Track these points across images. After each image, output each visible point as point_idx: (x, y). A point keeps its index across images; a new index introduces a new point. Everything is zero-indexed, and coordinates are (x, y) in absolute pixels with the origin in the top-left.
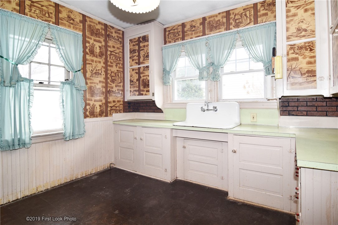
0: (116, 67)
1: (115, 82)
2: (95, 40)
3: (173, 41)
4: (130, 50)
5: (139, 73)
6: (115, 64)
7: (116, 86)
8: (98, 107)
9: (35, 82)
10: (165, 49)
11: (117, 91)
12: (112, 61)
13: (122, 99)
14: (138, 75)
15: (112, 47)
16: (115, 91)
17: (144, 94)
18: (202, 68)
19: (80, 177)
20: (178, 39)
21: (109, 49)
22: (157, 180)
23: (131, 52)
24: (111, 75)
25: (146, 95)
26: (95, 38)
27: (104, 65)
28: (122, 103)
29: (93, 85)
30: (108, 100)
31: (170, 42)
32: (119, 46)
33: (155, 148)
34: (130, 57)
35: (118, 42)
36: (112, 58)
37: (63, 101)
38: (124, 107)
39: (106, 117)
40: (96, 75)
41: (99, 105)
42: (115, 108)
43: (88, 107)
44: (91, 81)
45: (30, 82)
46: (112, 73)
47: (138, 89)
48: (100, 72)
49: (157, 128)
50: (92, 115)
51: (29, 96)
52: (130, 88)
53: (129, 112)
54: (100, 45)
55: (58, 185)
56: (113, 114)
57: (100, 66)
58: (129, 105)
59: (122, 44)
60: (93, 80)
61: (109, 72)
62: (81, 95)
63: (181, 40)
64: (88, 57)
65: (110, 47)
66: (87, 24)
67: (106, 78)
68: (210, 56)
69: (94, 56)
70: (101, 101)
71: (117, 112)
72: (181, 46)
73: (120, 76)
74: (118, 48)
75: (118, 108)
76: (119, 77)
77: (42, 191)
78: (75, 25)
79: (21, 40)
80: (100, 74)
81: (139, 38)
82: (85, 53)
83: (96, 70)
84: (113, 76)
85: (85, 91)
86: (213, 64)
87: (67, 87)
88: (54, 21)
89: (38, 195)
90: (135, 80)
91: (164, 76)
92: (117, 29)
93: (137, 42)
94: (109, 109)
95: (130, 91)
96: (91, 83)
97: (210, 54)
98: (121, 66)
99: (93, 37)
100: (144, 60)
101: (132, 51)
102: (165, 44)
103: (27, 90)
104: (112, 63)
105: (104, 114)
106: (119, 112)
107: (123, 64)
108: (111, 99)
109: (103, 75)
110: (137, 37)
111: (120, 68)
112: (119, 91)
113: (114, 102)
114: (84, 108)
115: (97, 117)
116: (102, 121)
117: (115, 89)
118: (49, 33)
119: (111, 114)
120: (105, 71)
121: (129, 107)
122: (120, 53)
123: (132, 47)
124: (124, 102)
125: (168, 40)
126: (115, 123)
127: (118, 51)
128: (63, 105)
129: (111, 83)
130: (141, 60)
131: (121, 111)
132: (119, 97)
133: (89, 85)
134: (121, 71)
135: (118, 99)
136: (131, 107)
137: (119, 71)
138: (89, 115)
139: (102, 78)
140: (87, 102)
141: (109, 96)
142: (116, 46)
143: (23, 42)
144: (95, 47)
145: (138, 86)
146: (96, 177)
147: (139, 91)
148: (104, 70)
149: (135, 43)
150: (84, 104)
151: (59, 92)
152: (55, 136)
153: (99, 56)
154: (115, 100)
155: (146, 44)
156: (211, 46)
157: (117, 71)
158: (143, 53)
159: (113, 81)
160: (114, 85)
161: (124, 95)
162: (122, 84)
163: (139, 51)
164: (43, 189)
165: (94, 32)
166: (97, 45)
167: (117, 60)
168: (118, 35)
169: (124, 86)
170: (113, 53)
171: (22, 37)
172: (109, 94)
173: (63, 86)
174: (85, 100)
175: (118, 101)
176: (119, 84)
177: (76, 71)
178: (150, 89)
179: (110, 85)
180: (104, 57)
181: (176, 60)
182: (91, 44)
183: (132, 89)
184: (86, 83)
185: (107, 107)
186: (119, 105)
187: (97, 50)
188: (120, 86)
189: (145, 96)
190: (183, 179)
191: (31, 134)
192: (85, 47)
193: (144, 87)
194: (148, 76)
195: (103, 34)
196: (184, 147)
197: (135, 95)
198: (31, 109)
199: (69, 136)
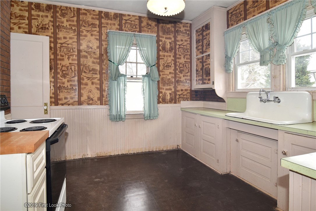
0: (184, 59)
1: (183, 72)
2: (166, 38)
3: (235, 23)
4: (196, 40)
5: (202, 62)
6: (183, 56)
7: (184, 76)
8: (169, 95)
9: (127, 76)
10: (227, 33)
11: (184, 81)
12: (180, 53)
13: (189, 88)
14: (201, 64)
15: (180, 41)
16: (183, 80)
17: (206, 83)
18: (264, 50)
19: (155, 151)
20: (240, 20)
21: (178, 43)
22: (210, 169)
23: (196, 42)
24: (179, 66)
25: (208, 83)
26: (166, 36)
27: (173, 58)
28: (189, 91)
29: (164, 76)
30: (177, 89)
31: (232, 25)
32: (186, 38)
33: (210, 137)
34: (196, 47)
35: (186, 35)
36: (181, 50)
37: (144, 89)
38: (191, 95)
39: (175, 104)
40: (167, 68)
41: (170, 93)
42: (183, 96)
43: (161, 95)
44: (164, 73)
45: (125, 77)
46: (180, 65)
47: (201, 78)
48: (170, 64)
49: (211, 117)
50: (164, 101)
51: (125, 86)
52: (196, 77)
53: (196, 100)
54: (170, 41)
55: (141, 152)
56: (181, 101)
57: (170, 59)
58: (196, 94)
59: (189, 36)
60: (165, 72)
61: (178, 64)
62: (156, 85)
63: (243, 20)
64: (161, 53)
65: (178, 41)
66: (160, 26)
67: (175, 70)
68: (273, 34)
69: (165, 51)
70: (171, 90)
71: (185, 99)
72: (242, 28)
73: (187, 66)
74: (186, 41)
75: (185, 96)
76: (186, 68)
77: (131, 153)
78: (152, 29)
79: (120, 48)
80: (170, 66)
81: (203, 27)
82: (158, 50)
83: (167, 64)
84: (181, 67)
85: (158, 82)
86: (276, 44)
87: (146, 78)
88: (138, 30)
89: (129, 155)
90: (199, 70)
91: (226, 63)
92: (185, 23)
93: (201, 32)
94: (177, 97)
95: (196, 80)
96: (163, 75)
97: (272, 32)
98: (188, 57)
99: (165, 36)
100: (206, 48)
101: (198, 41)
102: (228, 28)
103: (124, 82)
104: (180, 56)
105: (174, 101)
106: (186, 100)
107: (191, 55)
108: (179, 88)
109: (173, 67)
110: (201, 27)
111: (187, 59)
112: (186, 80)
113: (182, 90)
114: (158, 95)
115: (168, 103)
116: (172, 107)
117: (183, 79)
118: (135, 40)
119: (179, 102)
120: (174, 64)
121: (196, 95)
122: (188, 45)
123: (197, 37)
124: (191, 90)
125: (230, 23)
126: (183, 109)
127: (185, 43)
128: (144, 93)
129: (179, 74)
130: (204, 49)
131: (188, 99)
132: (187, 86)
133: (162, 76)
134: (189, 62)
135: (186, 88)
136: (198, 95)
137: (187, 62)
138: (162, 101)
139: (172, 70)
140: (160, 90)
141: (178, 85)
142: (184, 39)
143: (121, 49)
144: (166, 44)
145: (201, 75)
146: (165, 153)
147: (203, 80)
148: (174, 62)
149: (199, 33)
150: (158, 92)
151: (141, 83)
152: (138, 115)
153: (170, 51)
154: (182, 88)
155: (208, 32)
156: (274, 22)
157: (185, 62)
158: (206, 42)
159: (181, 72)
160: (182, 75)
161: (192, 84)
162: (189, 74)
163: (203, 40)
164: (132, 152)
165: (166, 31)
166: (168, 41)
167: (185, 52)
168: (186, 28)
169: (191, 76)
170: (181, 46)
171: (120, 46)
172: (178, 83)
173: (144, 79)
174: (159, 88)
175: (186, 90)
176: (186, 74)
177: (152, 66)
178: (211, 77)
179: (178, 76)
180: (174, 51)
181: (236, 44)
182: (163, 42)
183: (198, 78)
184: (160, 75)
185: (176, 95)
186: (186, 94)
187: (168, 46)
188: (188, 76)
189: (207, 85)
190: (235, 175)
191: (126, 112)
192: (158, 46)
193: (206, 76)
194: (210, 64)
195: (173, 31)
196: (237, 141)
197: (199, 84)
198: (126, 95)
199: (147, 117)
